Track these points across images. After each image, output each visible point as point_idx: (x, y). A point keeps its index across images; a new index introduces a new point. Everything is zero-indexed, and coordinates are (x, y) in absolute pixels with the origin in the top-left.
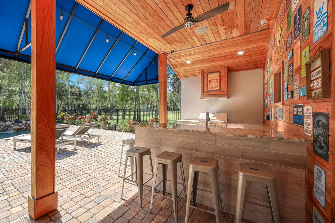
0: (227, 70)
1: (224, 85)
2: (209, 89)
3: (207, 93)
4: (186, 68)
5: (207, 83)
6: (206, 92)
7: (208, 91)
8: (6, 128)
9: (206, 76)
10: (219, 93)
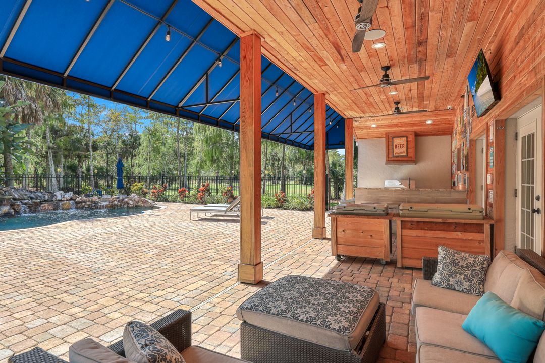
0: (414, 136)
1: (411, 151)
2: (394, 155)
3: (393, 160)
4: (369, 130)
5: (393, 148)
6: (392, 158)
7: (394, 157)
9: (391, 140)
10: (405, 159)
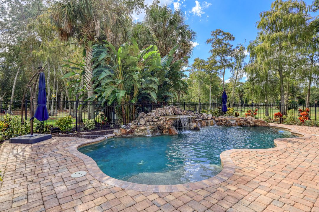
8: (228, 123)
